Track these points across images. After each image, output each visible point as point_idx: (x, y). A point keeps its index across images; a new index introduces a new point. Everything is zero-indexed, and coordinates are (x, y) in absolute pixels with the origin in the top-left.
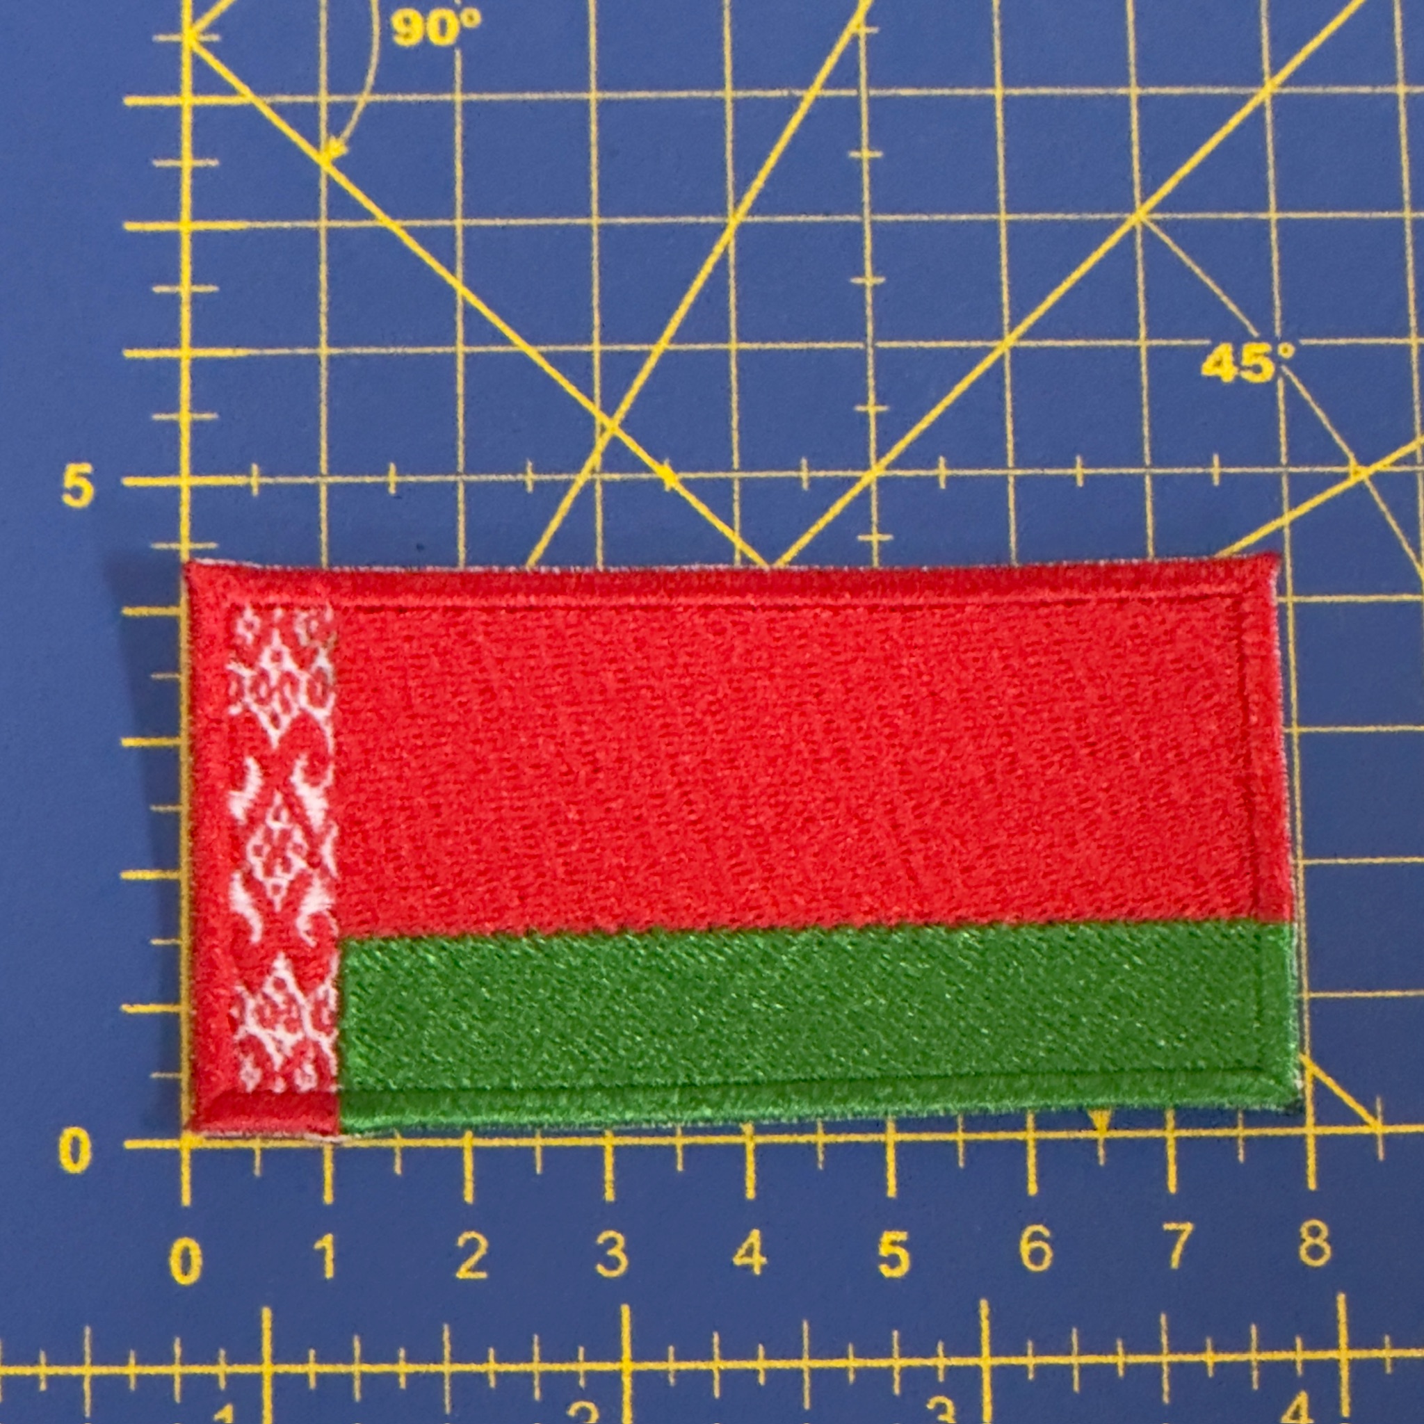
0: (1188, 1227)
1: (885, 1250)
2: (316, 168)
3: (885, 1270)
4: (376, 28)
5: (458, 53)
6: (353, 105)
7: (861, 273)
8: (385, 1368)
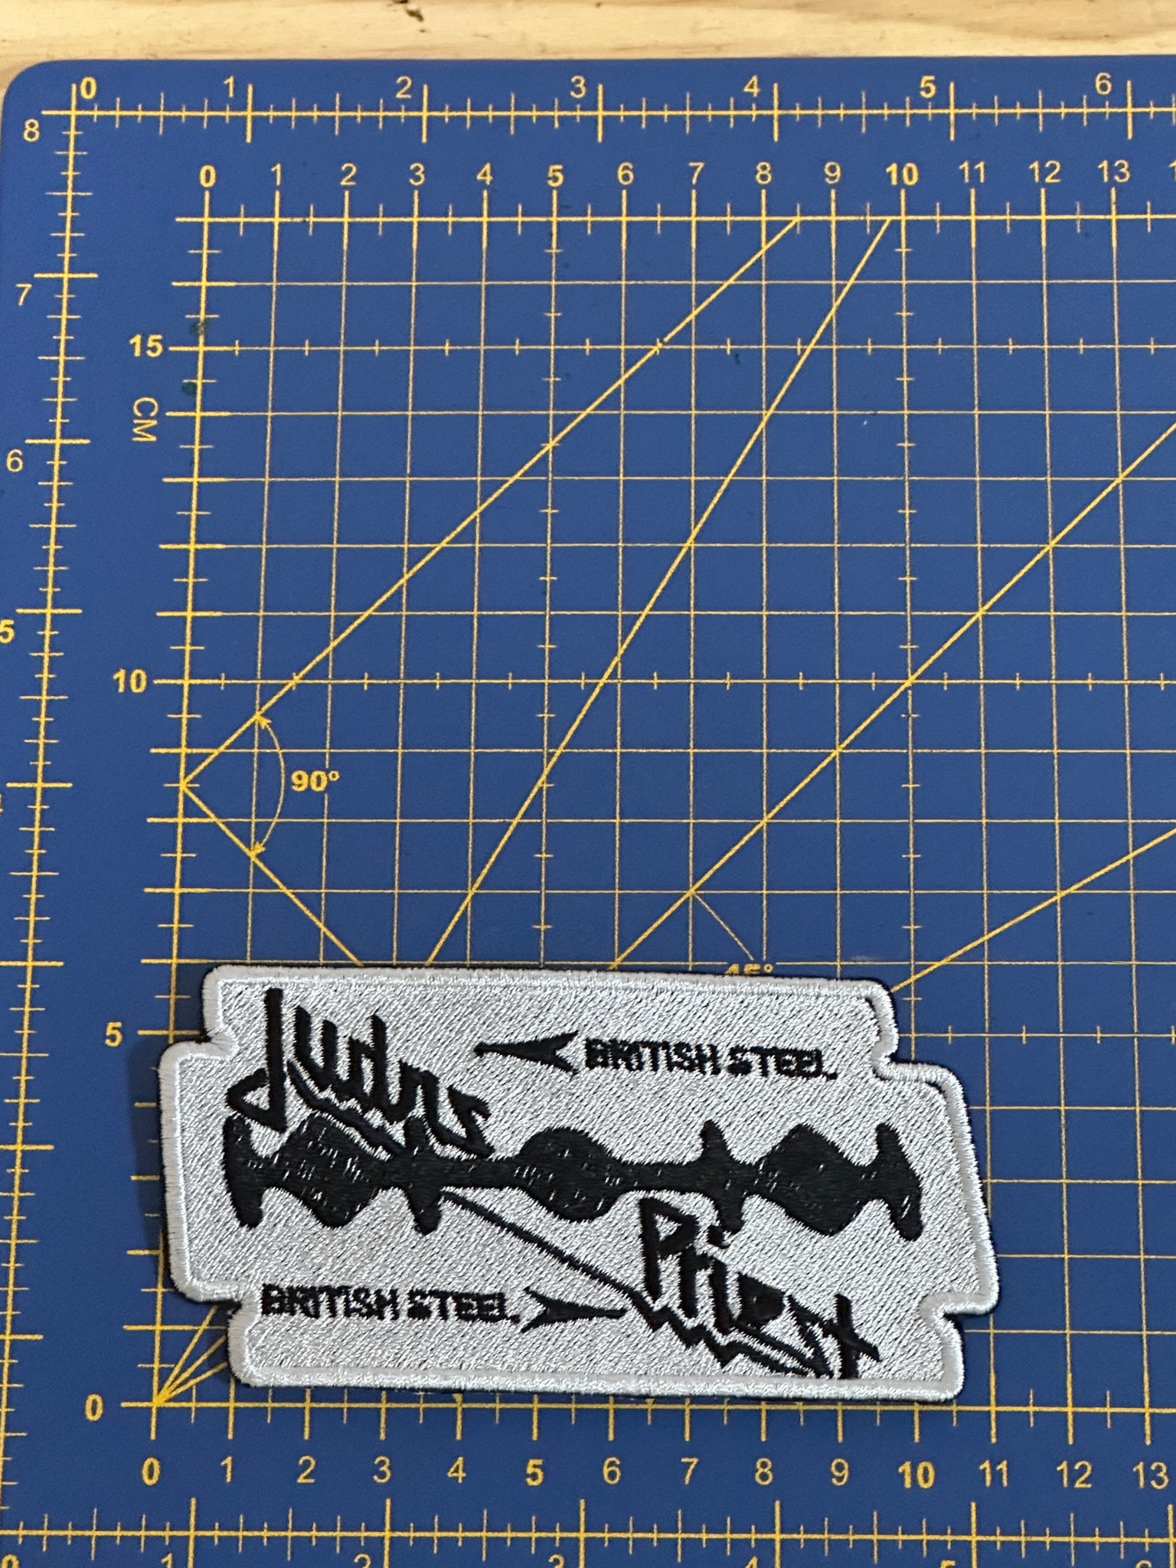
0: (695, 1461)
1: (530, 1470)
2: (249, 858)
3: (529, 1481)
4: (283, 781)
5: (326, 796)
6: (270, 823)
7: (539, 923)
8: (256, 1533)
